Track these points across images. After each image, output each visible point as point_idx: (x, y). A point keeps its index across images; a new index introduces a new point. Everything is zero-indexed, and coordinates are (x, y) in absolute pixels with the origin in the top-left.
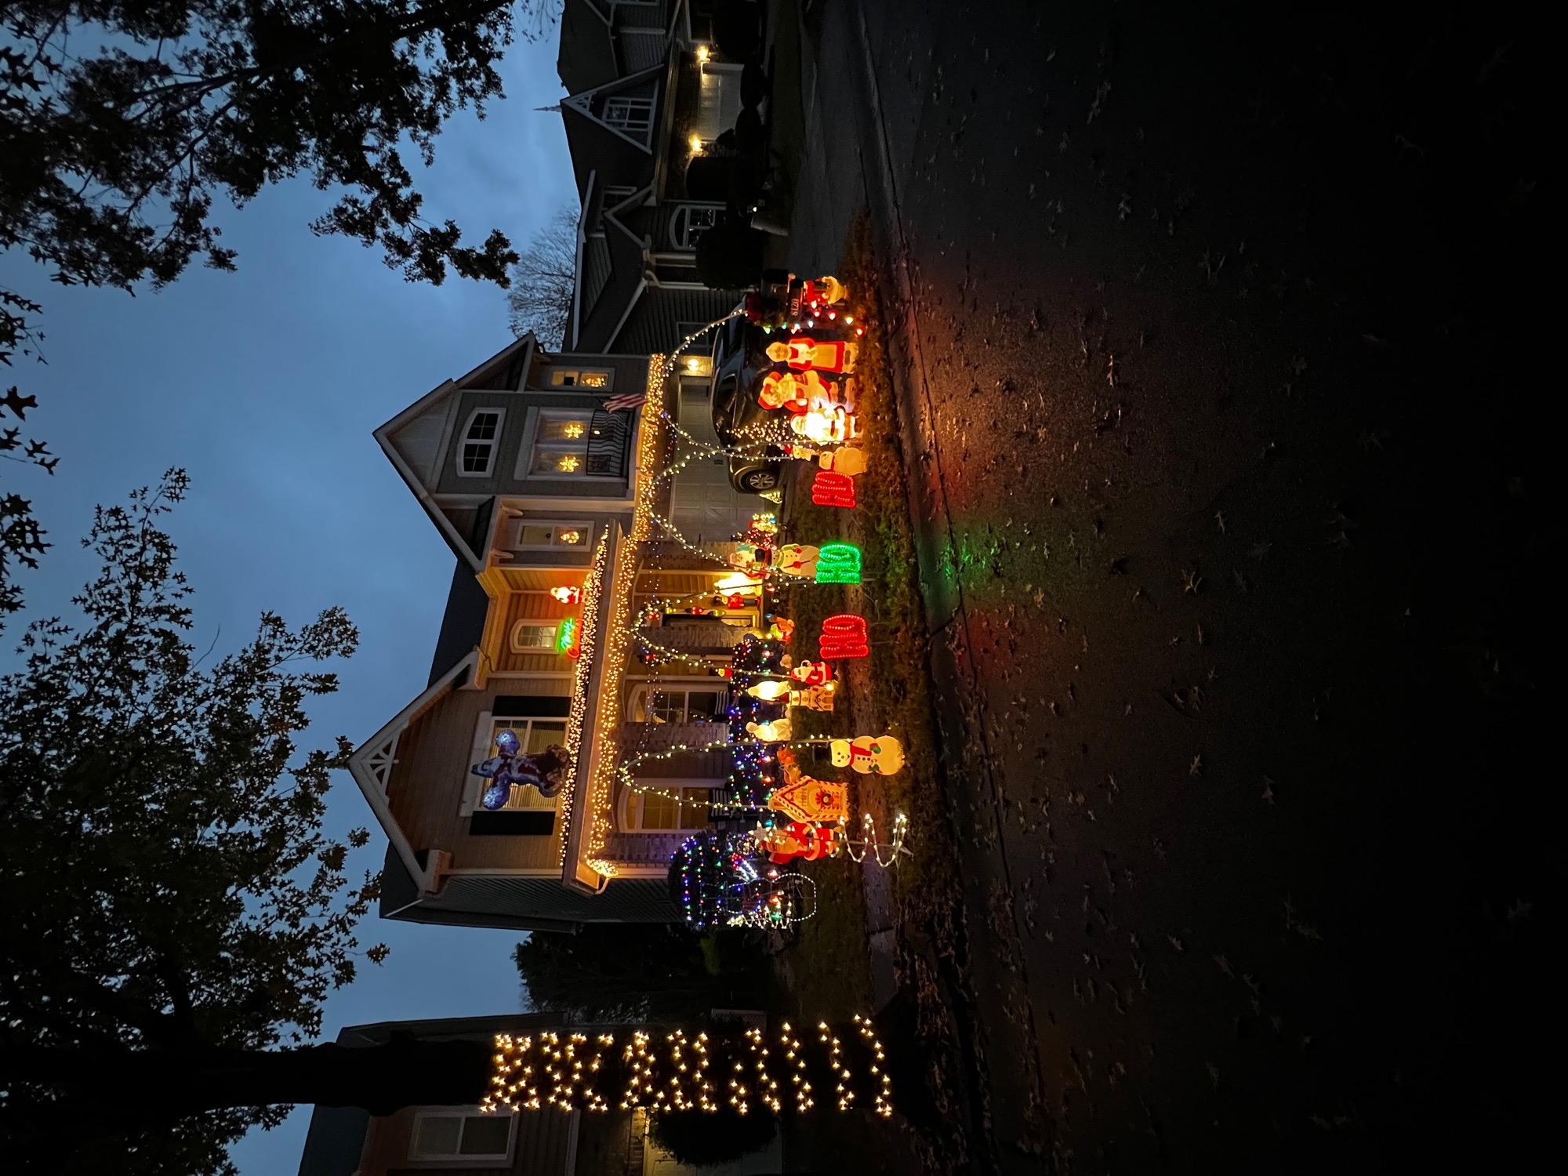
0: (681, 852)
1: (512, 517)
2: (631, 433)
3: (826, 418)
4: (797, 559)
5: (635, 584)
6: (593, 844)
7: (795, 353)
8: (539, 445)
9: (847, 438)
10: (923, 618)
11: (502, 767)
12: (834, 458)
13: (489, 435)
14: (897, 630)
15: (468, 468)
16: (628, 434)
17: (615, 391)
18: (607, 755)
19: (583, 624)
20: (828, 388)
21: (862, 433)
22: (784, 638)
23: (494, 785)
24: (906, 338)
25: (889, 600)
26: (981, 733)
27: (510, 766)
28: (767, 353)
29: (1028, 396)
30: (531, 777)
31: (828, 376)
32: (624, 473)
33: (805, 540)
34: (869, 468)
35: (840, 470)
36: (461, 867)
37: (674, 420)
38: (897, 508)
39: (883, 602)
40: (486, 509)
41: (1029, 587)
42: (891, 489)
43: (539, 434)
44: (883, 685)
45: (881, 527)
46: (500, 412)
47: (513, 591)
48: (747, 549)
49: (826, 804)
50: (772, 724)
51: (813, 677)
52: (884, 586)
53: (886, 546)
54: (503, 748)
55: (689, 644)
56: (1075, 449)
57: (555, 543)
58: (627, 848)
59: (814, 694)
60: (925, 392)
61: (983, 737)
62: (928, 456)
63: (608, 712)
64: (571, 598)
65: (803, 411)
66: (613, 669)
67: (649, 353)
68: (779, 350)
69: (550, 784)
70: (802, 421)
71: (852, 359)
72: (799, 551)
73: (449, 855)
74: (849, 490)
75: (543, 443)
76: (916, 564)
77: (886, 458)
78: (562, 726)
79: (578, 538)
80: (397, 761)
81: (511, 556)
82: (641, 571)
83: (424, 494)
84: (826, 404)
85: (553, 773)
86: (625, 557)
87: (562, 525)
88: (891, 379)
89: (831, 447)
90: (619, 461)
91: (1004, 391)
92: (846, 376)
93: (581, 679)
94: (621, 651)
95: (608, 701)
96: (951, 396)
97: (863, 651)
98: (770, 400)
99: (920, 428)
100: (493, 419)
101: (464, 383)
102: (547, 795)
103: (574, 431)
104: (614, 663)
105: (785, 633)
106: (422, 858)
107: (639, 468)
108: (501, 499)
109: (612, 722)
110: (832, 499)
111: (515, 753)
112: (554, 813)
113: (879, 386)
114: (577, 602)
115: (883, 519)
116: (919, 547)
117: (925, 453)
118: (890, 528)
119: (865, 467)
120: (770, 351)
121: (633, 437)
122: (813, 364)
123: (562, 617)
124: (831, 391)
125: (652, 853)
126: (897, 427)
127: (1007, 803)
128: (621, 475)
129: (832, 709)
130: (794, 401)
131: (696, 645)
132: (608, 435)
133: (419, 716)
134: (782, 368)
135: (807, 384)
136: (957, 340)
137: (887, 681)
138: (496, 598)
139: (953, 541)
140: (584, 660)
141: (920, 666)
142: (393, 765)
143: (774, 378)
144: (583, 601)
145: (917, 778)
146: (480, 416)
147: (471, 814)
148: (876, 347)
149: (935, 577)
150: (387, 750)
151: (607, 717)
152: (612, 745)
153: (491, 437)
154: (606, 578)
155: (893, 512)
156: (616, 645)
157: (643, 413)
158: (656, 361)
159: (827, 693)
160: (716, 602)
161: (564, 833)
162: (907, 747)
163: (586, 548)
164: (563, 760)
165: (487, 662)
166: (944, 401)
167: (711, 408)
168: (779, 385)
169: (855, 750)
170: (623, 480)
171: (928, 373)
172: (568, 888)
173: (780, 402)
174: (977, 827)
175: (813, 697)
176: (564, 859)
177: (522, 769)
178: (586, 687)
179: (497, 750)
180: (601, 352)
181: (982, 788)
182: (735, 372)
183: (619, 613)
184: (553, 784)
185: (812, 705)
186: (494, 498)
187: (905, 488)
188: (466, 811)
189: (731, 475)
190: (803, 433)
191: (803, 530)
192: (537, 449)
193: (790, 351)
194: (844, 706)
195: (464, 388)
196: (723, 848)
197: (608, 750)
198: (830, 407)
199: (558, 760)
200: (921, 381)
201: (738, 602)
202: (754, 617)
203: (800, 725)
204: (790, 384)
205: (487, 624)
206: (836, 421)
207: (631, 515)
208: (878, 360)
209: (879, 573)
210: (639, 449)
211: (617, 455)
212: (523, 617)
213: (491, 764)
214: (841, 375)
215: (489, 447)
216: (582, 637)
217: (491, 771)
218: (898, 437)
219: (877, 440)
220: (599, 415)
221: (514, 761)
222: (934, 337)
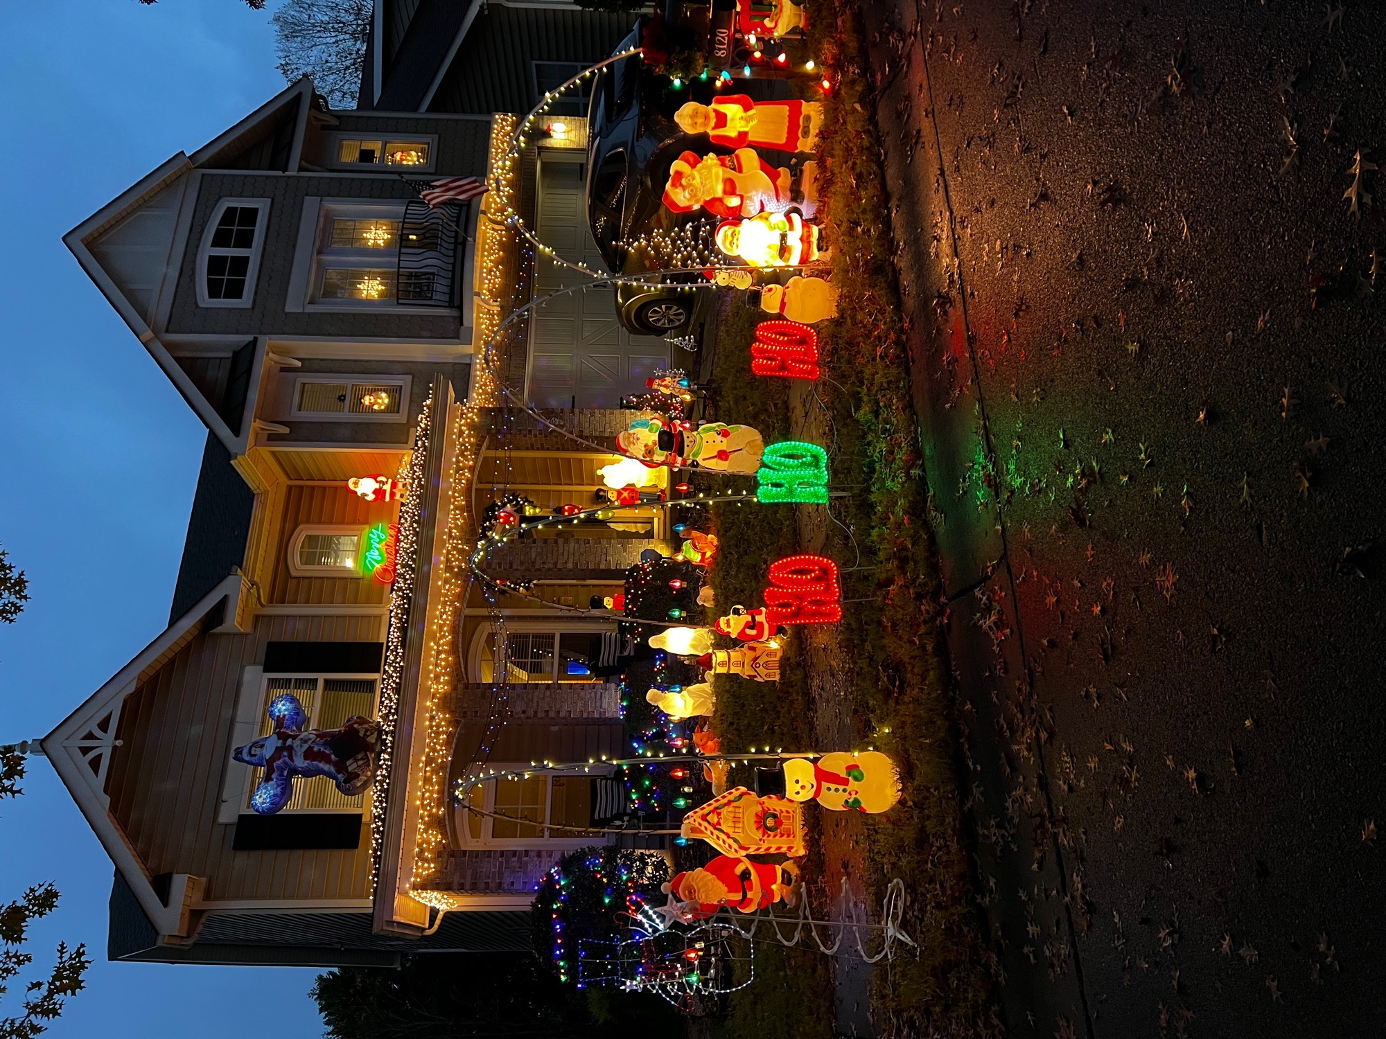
0: (550, 880)
1: (286, 369)
2: (465, 240)
3: (772, 228)
4: (724, 447)
5: (476, 473)
6: (418, 868)
7: (722, 120)
8: (325, 258)
9: (804, 260)
10: (934, 569)
11: (278, 751)
12: (784, 294)
13: (245, 240)
14: (890, 582)
15: (214, 292)
16: (460, 240)
17: (439, 171)
18: (438, 734)
19: (400, 531)
20: (774, 177)
21: (830, 251)
22: (702, 560)
23: (268, 778)
24: (908, 98)
25: (875, 532)
26: (1040, 777)
27: (290, 748)
28: (676, 119)
29: (1155, 216)
30: (326, 767)
31: (772, 158)
32: (456, 299)
33: (734, 416)
34: (842, 312)
35: (792, 315)
36: (222, 898)
37: (530, 226)
38: (889, 383)
39: (866, 532)
40: (244, 359)
41: (1145, 558)
42: (879, 350)
43: (322, 241)
44: (863, 663)
45: (862, 412)
46: (262, 205)
47: (290, 483)
48: (645, 425)
49: (770, 829)
50: (684, 692)
51: (749, 632)
52: (866, 508)
53: (869, 444)
54: (280, 722)
55: (559, 566)
56: (1260, 324)
57: (352, 410)
58: (469, 872)
59: (751, 654)
60: (941, 190)
61: (1044, 785)
62: (945, 300)
63: (438, 670)
64: (379, 493)
65: (735, 217)
66: (445, 603)
67: (490, 112)
68: (694, 115)
69: (353, 776)
70: (733, 234)
71: (814, 129)
72: (725, 434)
73: (204, 880)
74: (809, 352)
75: (328, 254)
76: (922, 479)
77: (872, 299)
78: (371, 685)
79: (386, 401)
80: (119, 743)
81: (286, 430)
82: (484, 452)
83: (148, 334)
84: (771, 206)
85: (356, 761)
86: (461, 433)
87: (365, 382)
88: (881, 166)
89: (778, 277)
90: (448, 282)
91: (1104, 203)
92: (803, 157)
93: (396, 616)
94: (457, 576)
95: (439, 653)
96: (993, 202)
97: (832, 613)
98: (680, 197)
99: (932, 251)
100: (250, 216)
101: (204, 157)
102: (348, 792)
103: (377, 235)
104: (445, 595)
105: (704, 554)
106: (162, 886)
107: (478, 294)
108: (266, 342)
109: (445, 683)
110: (783, 367)
111: (299, 729)
112: (360, 816)
113: (859, 177)
114: (387, 499)
115: (865, 399)
116: (928, 451)
117: (940, 296)
118: (876, 414)
119: (834, 309)
120: (680, 116)
121: (468, 248)
122: (751, 138)
123: (366, 522)
124: (779, 182)
125: (507, 880)
126: (891, 247)
127: (1091, 908)
128: (450, 305)
129: (777, 678)
130: (720, 200)
131: (570, 566)
132: (429, 241)
133: (152, 673)
134: (700, 146)
135: (740, 171)
136: (1006, 106)
137: (871, 658)
138: (267, 492)
139: (990, 450)
140: (400, 589)
141: (929, 648)
142: (115, 748)
143: (687, 161)
144: (398, 497)
145: (924, 827)
146: (230, 212)
147: (234, 819)
148: (854, 111)
149: (957, 505)
150: (104, 726)
151: (437, 677)
152: (444, 719)
153: (248, 244)
154: (431, 465)
155: (881, 389)
156: (449, 568)
157: (483, 207)
158: (502, 124)
159: (771, 653)
160: (600, 498)
161: (375, 851)
162: (907, 773)
163: (401, 418)
164: (372, 739)
165: (254, 591)
166: (978, 210)
167: (587, 201)
168: (695, 173)
169: (822, 776)
170: (455, 313)
171: (947, 158)
172: (382, 933)
173: (697, 201)
174: (1031, 929)
175: (748, 660)
176: (376, 889)
177: (309, 754)
178: (403, 630)
179: (272, 724)
180: (416, 110)
181: (1040, 867)
182: (624, 144)
183: (452, 520)
184: (357, 776)
185: (746, 672)
186: (256, 339)
187: (904, 350)
188: (228, 815)
189: (618, 307)
190: (734, 253)
191: (731, 399)
192: (319, 263)
193: (713, 115)
194: (797, 677)
195: (202, 166)
196: (612, 875)
197: (438, 726)
198: (777, 209)
199: (364, 739)
200: (934, 170)
201: (632, 497)
202: (656, 520)
203: (727, 695)
204: (714, 170)
205: (252, 533)
206: (789, 233)
207: (469, 365)
208: (858, 133)
209: (857, 487)
210: (477, 264)
211: (442, 273)
212: (308, 521)
213: (262, 746)
214: (796, 156)
215: (245, 260)
216: (397, 551)
217: (262, 758)
218: (892, 263)
219: (856, 267)
220: (414, 209)
221: (297, 742)
222: (961, 97)
